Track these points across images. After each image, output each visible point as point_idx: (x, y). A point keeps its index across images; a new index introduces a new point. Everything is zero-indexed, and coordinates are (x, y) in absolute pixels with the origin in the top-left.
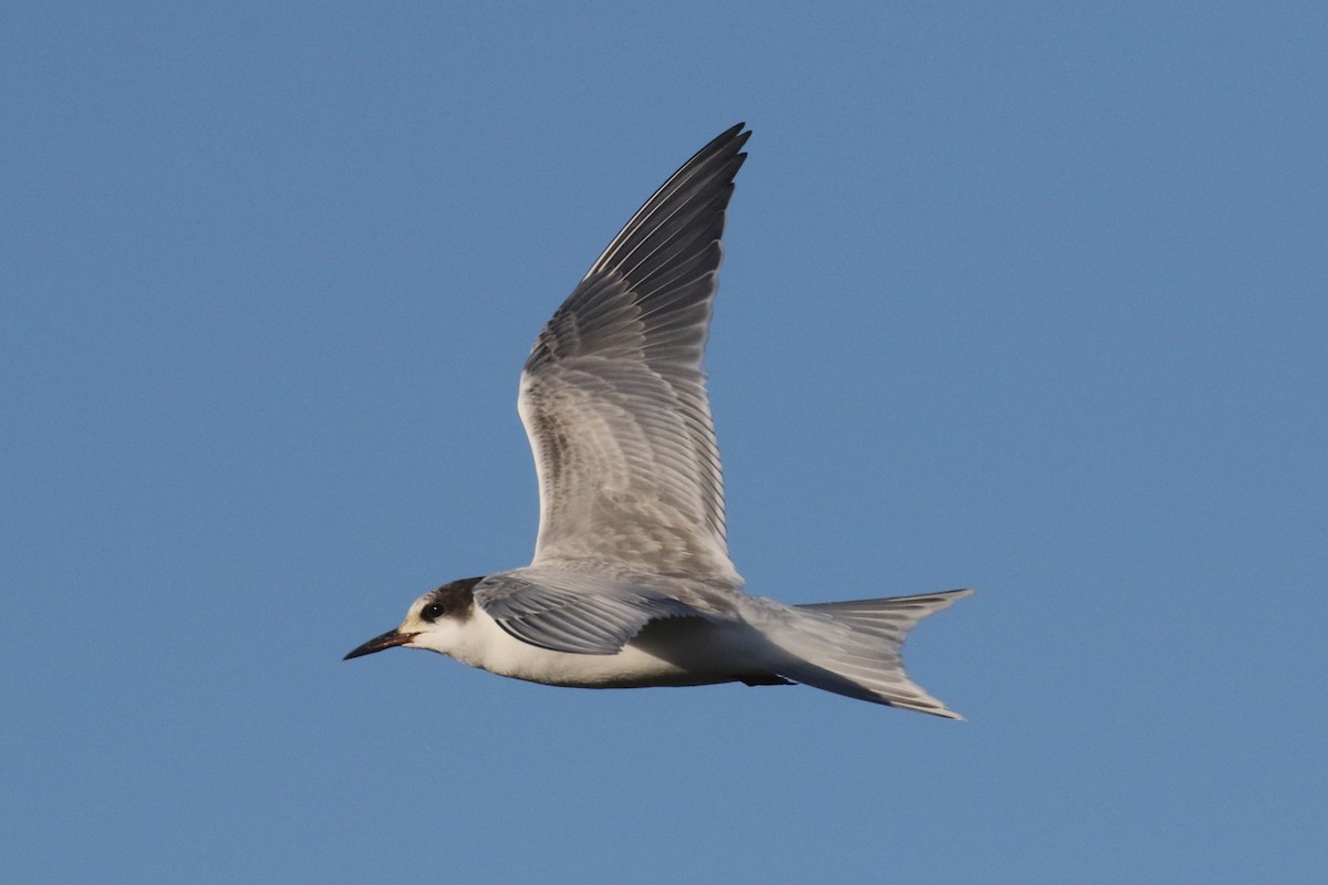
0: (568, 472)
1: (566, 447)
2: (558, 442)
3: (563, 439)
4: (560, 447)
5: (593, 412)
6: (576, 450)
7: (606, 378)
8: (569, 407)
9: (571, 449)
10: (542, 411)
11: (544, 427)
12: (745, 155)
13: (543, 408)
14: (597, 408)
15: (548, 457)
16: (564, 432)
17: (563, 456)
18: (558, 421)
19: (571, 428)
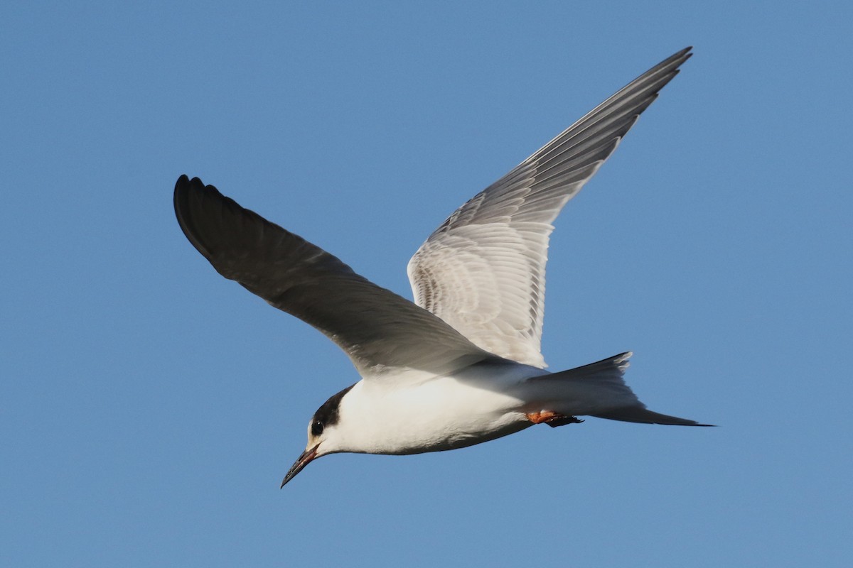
0: (435, 304)
1: (435, 287)
2: (430, 285)
3: (434, 283)
4: (431, 288)
5: (458, 262)
6: (443, 288)
7: (471, 238)
8: (439, 261)
9: (439, 288)
10: (421, 267)
11: (422, 277)
12: (678, 71)
13: (422, 265)
14: (460, 259)
15: (423, 296)
16: (435, 278)
17: (433, 294)
18: (431, 272)
19: (440, 275)
